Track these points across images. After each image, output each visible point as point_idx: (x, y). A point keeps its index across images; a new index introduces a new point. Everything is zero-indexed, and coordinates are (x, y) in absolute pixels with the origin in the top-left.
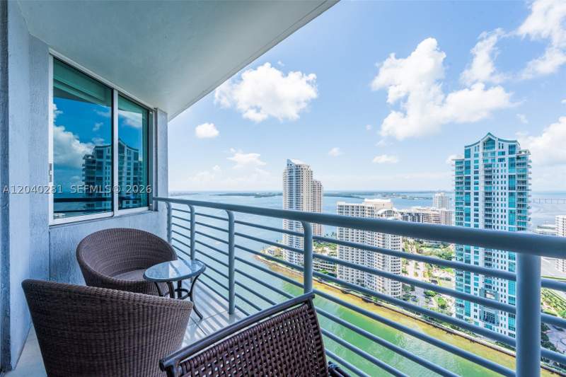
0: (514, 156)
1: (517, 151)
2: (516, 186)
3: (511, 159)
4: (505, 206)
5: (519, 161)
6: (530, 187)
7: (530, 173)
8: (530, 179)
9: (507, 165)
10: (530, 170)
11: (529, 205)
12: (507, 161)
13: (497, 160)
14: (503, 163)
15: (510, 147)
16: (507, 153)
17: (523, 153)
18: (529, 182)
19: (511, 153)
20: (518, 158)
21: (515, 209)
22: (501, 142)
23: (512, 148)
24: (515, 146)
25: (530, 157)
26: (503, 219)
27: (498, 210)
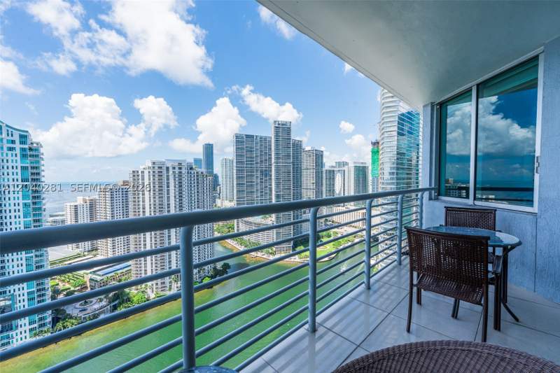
0: (26, 146)
1: (29, 142)
2: (30, 178)
3: (23, 150)
4: (18, 199)
5: (32, 153)
6: (43, 179)
7: (43, 165)
8: (43, 171)
9: (19, 155)
10: (42, 162)
11: (43, 196)
12: (18, 151)
13: (5, 149)
14: (14, 152)
15: (21, 136)
16: (17, 141)
17: (35, 145)
18: (43, 173)
19: (22, 143)
20: (30, 149)
21: (30, 201)
22: (10, 130)
23: (24, 138)
24: (26, 136)
25: (42, 150)
26: (17, 214)
27: (10, 204)
